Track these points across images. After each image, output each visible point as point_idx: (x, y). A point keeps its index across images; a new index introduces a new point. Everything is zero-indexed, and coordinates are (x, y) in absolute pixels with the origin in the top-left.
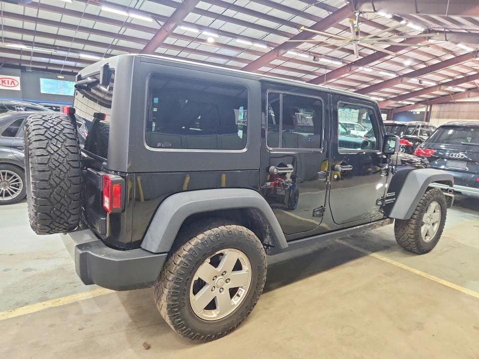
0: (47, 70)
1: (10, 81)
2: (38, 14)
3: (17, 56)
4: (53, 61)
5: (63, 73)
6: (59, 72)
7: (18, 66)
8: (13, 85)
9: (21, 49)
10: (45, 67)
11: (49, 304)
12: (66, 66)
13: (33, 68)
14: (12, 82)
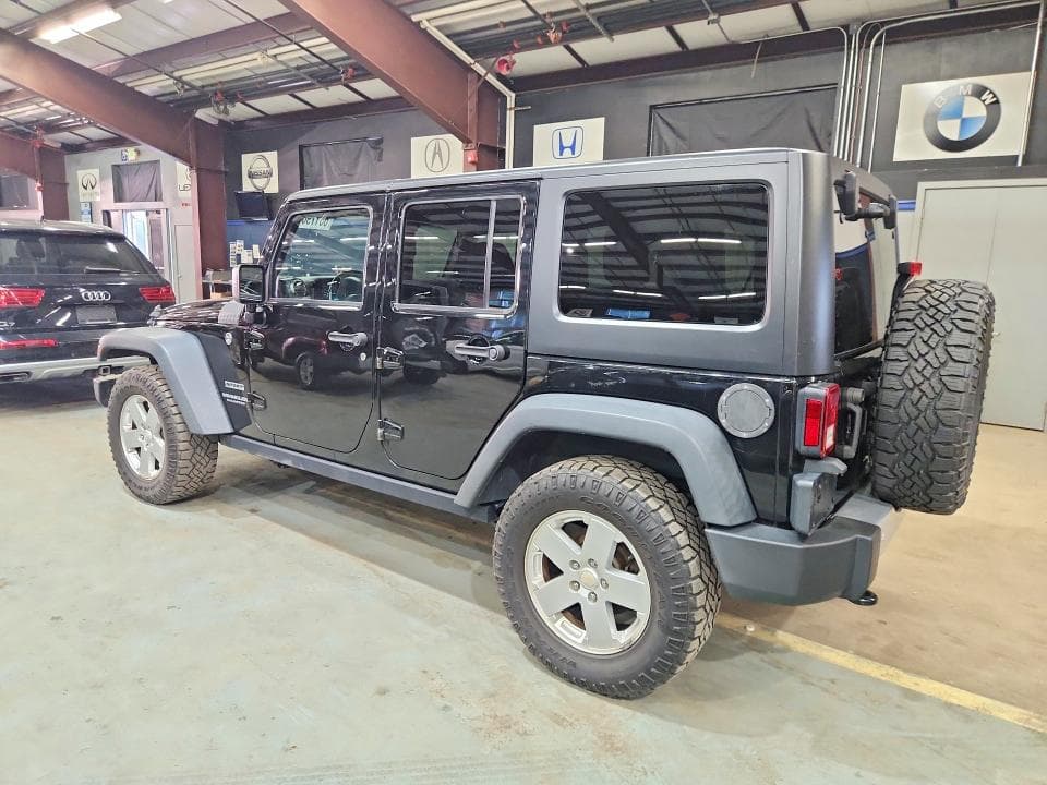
11: (908, 681)
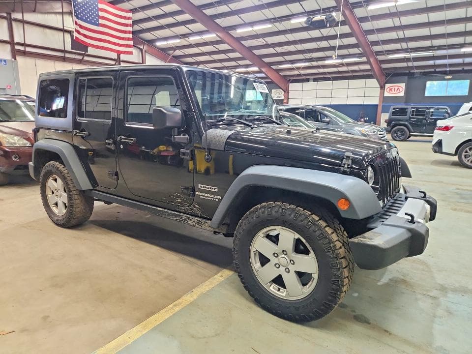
0: (435, 72)
1: (396, 88)
2: (401, 23)
3: (404, 65)
4: (439, 62)
5: (451, 72)
6: (445, 72)
7: (407, 73)
8: (398, 91)
9: (405, 57)
10: (433, 70)
12: (451, 65)
13: (421, 73)
14: (398, 88)
